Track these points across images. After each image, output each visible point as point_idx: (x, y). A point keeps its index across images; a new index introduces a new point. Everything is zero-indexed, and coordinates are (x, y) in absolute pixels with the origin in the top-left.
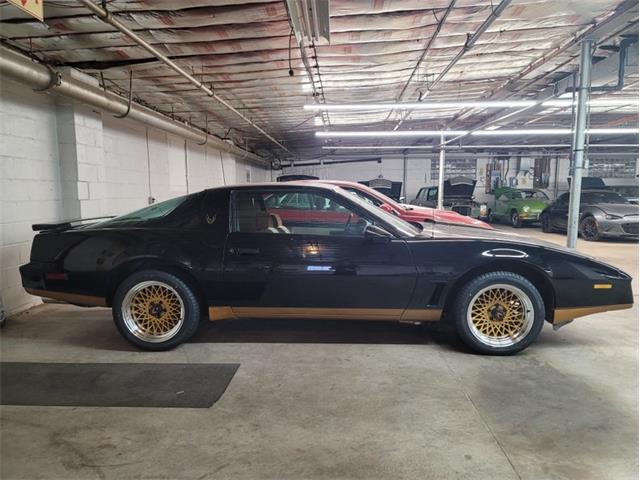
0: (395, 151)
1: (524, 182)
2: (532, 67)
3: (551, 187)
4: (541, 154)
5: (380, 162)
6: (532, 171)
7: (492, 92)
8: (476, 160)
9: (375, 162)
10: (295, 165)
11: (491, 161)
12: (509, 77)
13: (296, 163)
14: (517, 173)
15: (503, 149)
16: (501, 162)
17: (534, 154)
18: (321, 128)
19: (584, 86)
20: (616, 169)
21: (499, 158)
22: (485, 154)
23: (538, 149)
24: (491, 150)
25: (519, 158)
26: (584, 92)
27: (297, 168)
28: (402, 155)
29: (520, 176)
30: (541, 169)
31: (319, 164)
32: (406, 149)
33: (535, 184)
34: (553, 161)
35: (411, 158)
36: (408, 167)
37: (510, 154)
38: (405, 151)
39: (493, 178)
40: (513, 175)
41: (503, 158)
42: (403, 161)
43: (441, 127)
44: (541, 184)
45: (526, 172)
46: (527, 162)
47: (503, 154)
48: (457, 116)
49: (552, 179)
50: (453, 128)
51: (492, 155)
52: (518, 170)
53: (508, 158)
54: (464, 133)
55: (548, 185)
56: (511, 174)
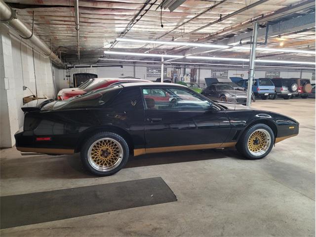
0: (129, 62)
1: (187, 79)
2: (224, 31)
3: (197, 82)
4: (193, 67)
5: (122, 67)
6: (190, 75)
7: (199, 39)
8: (166, 69)
9: (120, 67)
10: (76, 67)
11: (173, 69)
12: (210, 34)
13: (76, 66)
14: (184, 75)
15: (179, 64)
16: (177, 70)
17: (191, 67)
18: (107, 49)
19: (255, 42)
20: (221, 75)
21: (177, 68)
22: (171, 66)
23: (192, 65)
24: (173, 64)
25: (185, 68)
26: (255, 45)
27: (77, 68)
28: (133, 65)
29: (185, 77)
30: (193, 73)
31: (90, 67)
32: (135, 62)
33: (191, 80)
34: (198, 70)
35: (137, 66)
36: (136, 70)
37: (181, 67)
38: (134, 63)
39: (174, 77)
40: (182, 76)
41: (178, 68)
42: (133, 67)
43: (163, 53)
44: (193, 81)
45: (188, 75)
46: (188, 70)
47: (178, 66)
48: (174, 48)
49: (197, 79)
50: (168, 54)
51: (173, 67)
52: (184, 73)
53: (180, 68)
54: (181, 57)
55: (196, 81)
56: (181, 76)
